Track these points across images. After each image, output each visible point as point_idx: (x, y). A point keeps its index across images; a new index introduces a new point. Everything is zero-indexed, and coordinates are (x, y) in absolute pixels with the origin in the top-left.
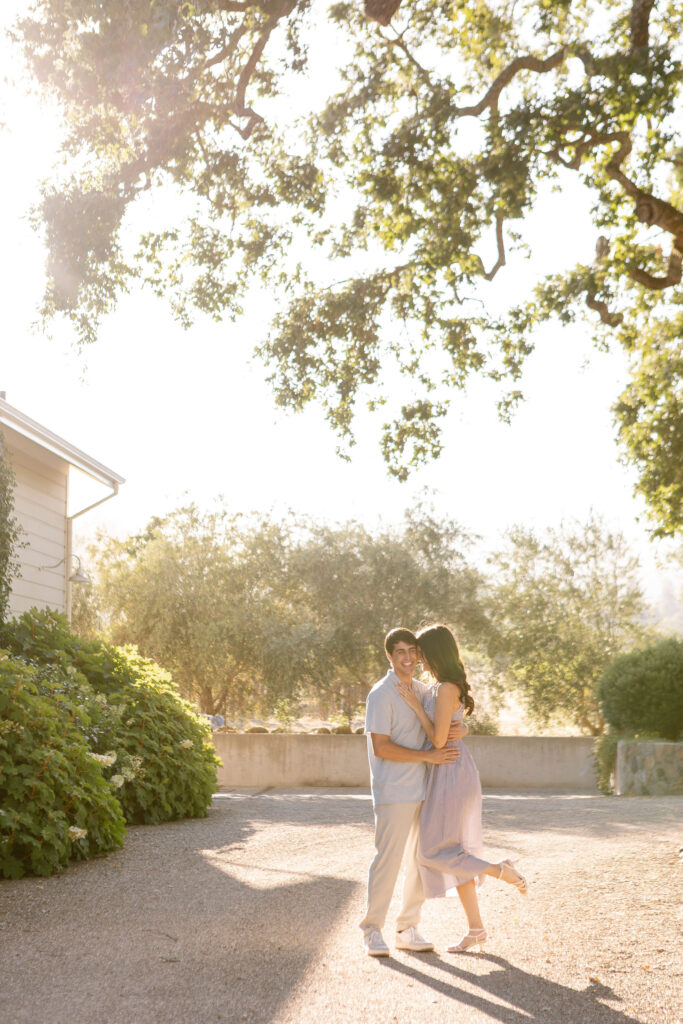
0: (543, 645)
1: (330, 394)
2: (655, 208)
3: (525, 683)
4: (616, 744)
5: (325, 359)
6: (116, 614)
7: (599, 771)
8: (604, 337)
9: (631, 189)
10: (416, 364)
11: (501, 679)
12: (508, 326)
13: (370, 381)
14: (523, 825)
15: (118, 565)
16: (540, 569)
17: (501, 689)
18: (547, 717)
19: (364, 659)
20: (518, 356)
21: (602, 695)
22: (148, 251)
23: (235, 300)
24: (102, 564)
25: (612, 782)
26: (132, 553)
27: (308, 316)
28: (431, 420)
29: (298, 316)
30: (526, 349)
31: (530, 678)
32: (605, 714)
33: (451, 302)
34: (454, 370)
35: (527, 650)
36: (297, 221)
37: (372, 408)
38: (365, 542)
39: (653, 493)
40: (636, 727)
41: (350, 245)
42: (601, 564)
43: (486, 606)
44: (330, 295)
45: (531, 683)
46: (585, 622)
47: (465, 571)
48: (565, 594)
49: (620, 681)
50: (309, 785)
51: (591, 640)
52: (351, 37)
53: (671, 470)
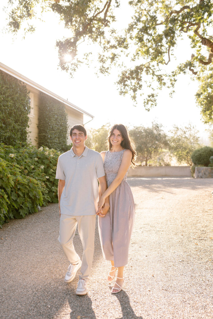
0: (180, 148)
1: (131, 93)
2: (206, 41)
3: (176, 156)
4: (195, 168)
5: (130, 85)
6: (96, 143)
7: (191, 173)
8: (193, 78)
9: (200, 36)
10: (150, 85)
11: (172, 155)
12: (171, 75)
13: (140, 89)
14: (176, 186)
15: (95, 134)
16: (179, 133)
17: (171, 157)
18: (181, 162)
19: (144, 151)
20: (173, 82)
21: (192, 158)
22: (85, 57)
23: (108, 71)
24: (92, 134)
25: (194, 175)
26: (99, 132)
27: (126, 75)
28: (154, 98)
29: (123, 75)
30: (175, 81)
31: (177, 154)
32: (193, 162)
33: (158, 71)
34: (159, 86)
35: (177, 149)
36: (122, 51)
37: (141, 96)
38: (144, 128)
39: (205, 113)
40: (199, 164)
41: (135, 58)
42: (191, 132)
43: (168, 140)
44: (131, 70)
45: (177, 155)
46: (188, 143)
47: (164, 134)
48: (184, 138)
49: (196, 155)
50: (134, 176)
51: (189, 147)
52: (134, 9)
53: (209, 108)
